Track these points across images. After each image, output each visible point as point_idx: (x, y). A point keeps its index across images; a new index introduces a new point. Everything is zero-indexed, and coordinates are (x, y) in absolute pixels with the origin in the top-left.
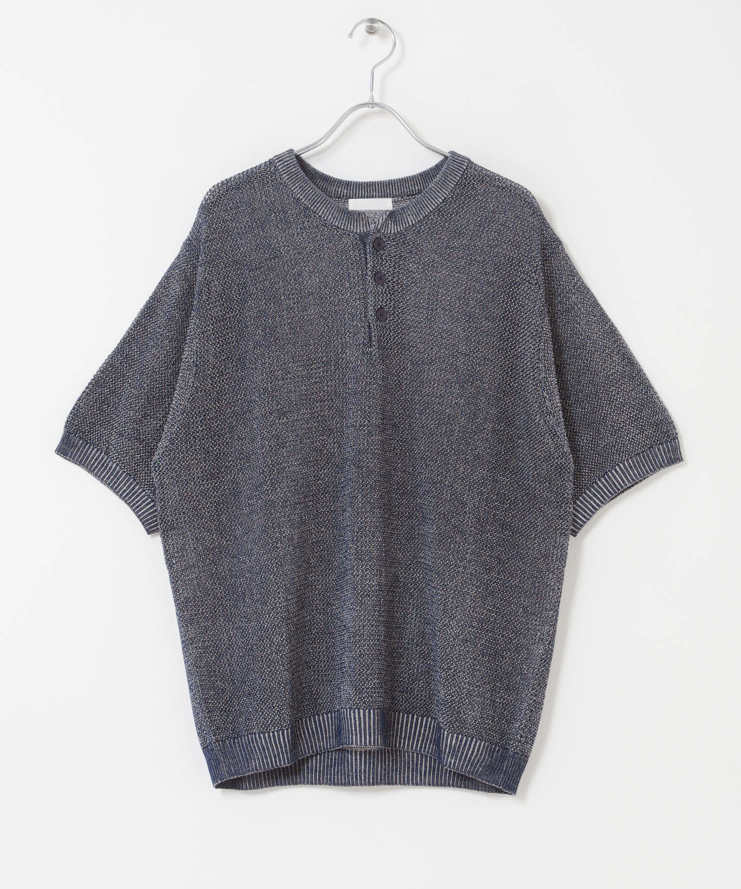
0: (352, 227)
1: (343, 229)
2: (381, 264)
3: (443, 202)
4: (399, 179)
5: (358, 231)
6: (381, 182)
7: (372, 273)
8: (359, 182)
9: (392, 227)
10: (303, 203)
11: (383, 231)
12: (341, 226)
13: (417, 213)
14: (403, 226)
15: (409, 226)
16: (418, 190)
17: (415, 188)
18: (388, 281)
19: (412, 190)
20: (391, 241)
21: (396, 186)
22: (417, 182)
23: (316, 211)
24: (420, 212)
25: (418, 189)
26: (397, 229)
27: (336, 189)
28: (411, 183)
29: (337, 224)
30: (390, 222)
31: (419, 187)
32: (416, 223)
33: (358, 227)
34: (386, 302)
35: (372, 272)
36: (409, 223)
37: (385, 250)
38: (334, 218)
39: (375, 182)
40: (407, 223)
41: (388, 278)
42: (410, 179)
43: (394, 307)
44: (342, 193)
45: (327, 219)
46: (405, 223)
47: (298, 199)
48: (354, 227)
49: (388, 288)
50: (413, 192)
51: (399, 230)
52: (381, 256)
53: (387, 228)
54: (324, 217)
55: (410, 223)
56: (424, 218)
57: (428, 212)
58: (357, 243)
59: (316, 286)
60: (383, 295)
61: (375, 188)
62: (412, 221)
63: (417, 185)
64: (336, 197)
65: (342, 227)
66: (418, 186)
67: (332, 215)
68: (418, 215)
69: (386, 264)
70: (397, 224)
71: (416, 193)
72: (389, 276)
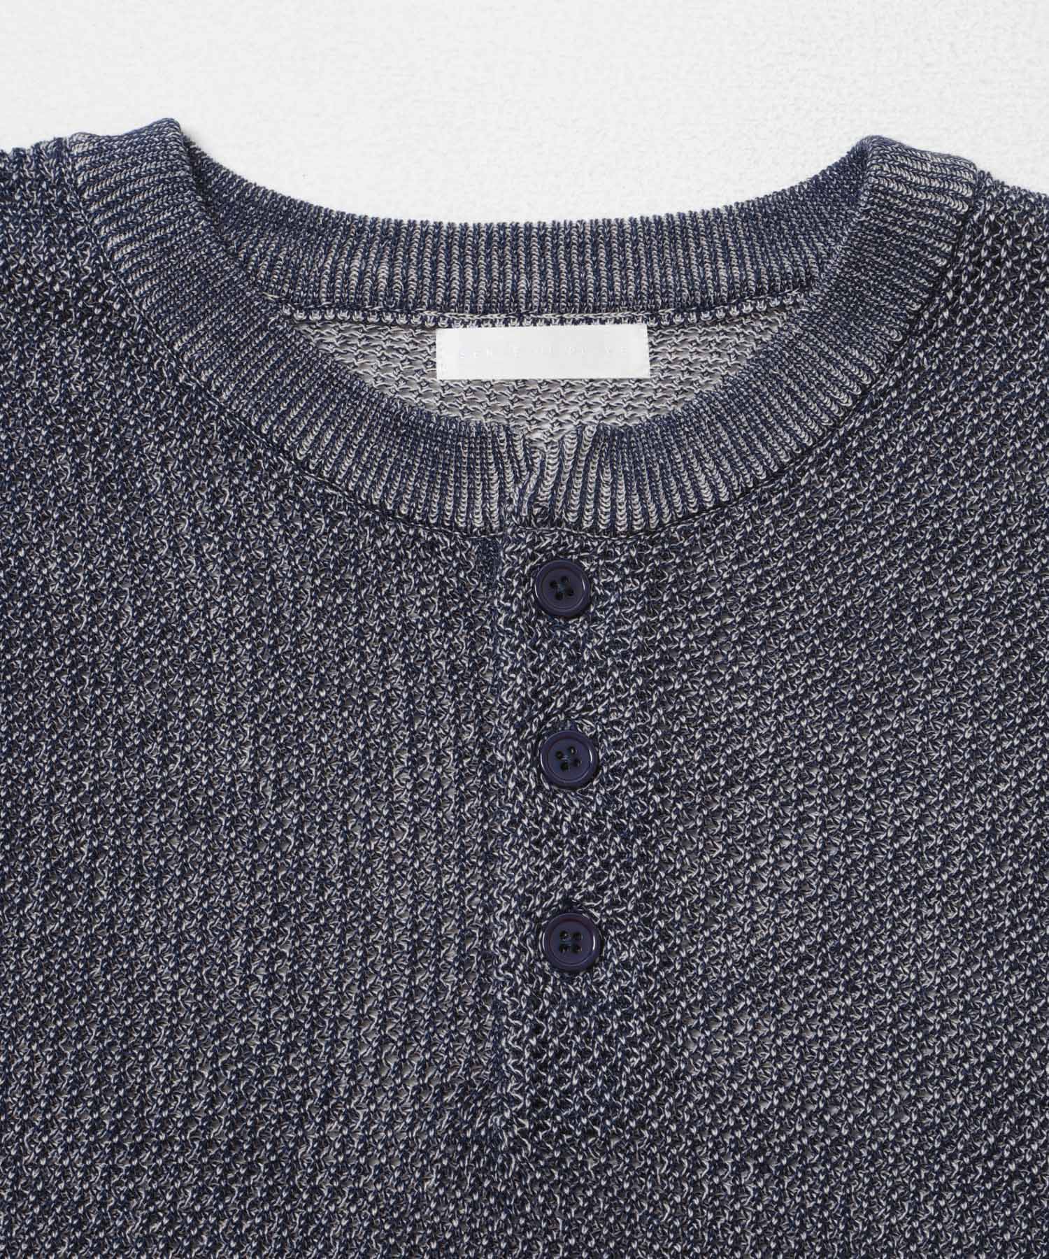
0: (449, 506)
1: (408, 519)
2: (571, 684)
3: (859, 409)
4: (645, 222)
5: (478, 523)
6: (556, 227)
7: (519, 733)
8: (451, 226)
9: (621, 498)
10: (222, 410)
11: (571, 517)
12: (397, 505)
13: (740, 452)
14: (671, 505)
15: (702, 508)
16: (731, 286)
17: (715, 271)
18: (614, 771)
19: (703, 281)
20: (619, 572)
21: (629, 255)
22: (725, 243)
23: (282, 440)
24: (754, 450)
25: (730, 278)
26: (645, 514)
27: (335, 262)
28: (698, 245)
29: (377, 495)
30: (607, 477)
31: (736, 271)
32: (733, 500)
33: (479, 503)
34: (596, 877)
35: (520, 728)
36: (698, 494)
37: (595, 619)
38: (366, 470)
39: (529, 227)
40: (691, 493)
41: (611, 758)
42: (696, 229)
43: (646, 897)
44: (369, 283)
45: (332, 480)
46: (681, 490)
47: (200, 390)
48: (457, 500)
49: (609, 800)
50: (705, 291)
51: (654, 521)
52: (576, 646)
53: (590, 505)
54: (319, 469)
55: (707, 494)
56: (772, 477)
57: (791, 453)
58: (463, 587)
59: (233, 784)
60: (582, 842)
61: (529, 254)
62: (714, 488)
63: (727, 261)
64: (342, 306)
65: (404, 510)
66: (729, 266)
67: (359, 454)
68: (744, 459)
69: (597, 686)
70: (641, 492)
71: (719, 301)
72: (616, 745)
